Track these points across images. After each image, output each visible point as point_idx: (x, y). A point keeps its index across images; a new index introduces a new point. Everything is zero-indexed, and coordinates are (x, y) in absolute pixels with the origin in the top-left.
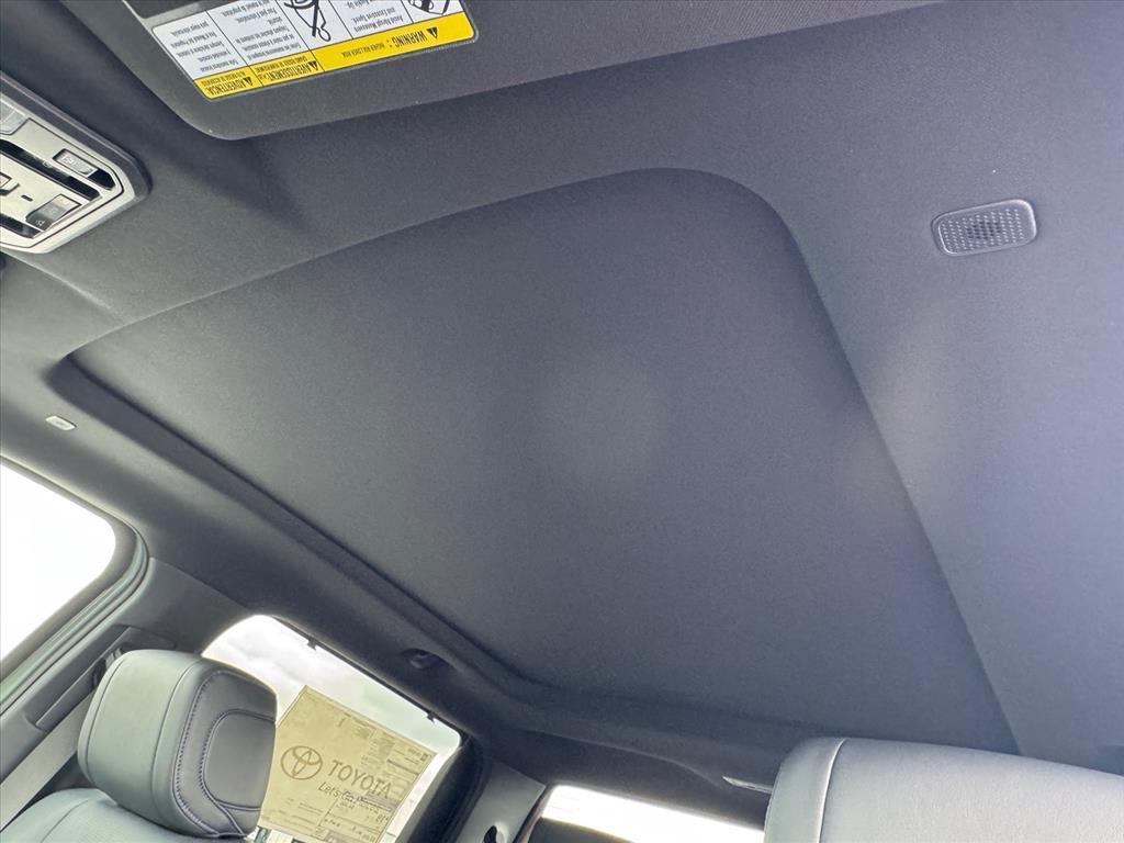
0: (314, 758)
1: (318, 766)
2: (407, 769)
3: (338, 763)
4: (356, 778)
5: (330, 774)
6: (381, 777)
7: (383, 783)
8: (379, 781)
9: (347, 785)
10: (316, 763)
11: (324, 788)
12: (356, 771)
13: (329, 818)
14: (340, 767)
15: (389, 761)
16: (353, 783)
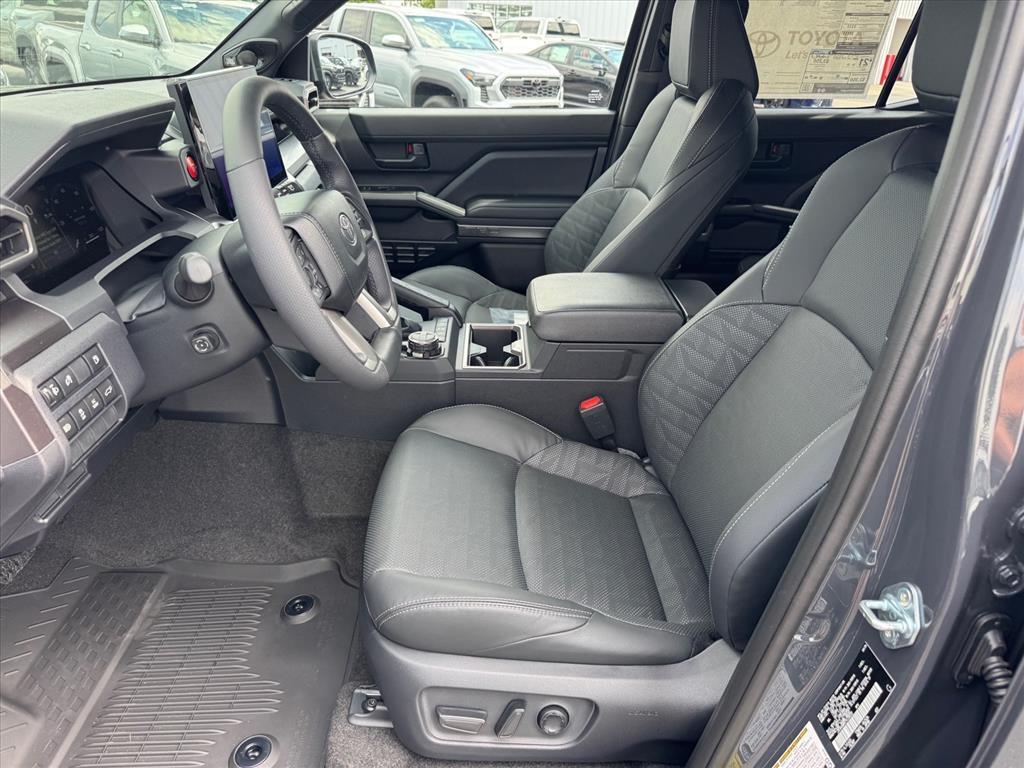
0: (770, 37)
1: (776, 43)
2: (871, 15)
3: (794, 33)
4: (819, 39)
5: (792, 43)
6: (847, 29)
7: (851, 33)
8: (845, 33)
9: (813, 46)
10: (774, 39)
11: (791, 55)
12: (817, 33)
13: (808, 75)
14: (797, 36)
15: (847, 14)
16: (818, 44)
